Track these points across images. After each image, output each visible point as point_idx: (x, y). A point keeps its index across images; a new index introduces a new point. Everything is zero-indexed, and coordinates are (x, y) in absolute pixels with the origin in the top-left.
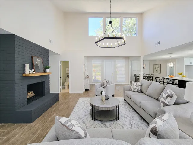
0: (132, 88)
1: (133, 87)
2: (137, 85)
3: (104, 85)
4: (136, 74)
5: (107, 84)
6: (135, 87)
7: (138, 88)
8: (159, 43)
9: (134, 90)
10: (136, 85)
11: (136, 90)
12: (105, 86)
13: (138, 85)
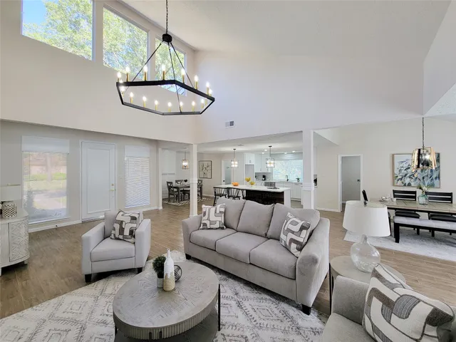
0: (208, 223)
1: (208, 219)
2: (218, 212)
3: (122, 230)
4: (171, 183)
5: (134, 225)
6: (213, 218)
7: (219, 219)
8: (232, 123)
9: (212, 226)
10: (216, 212)
11: (217, 225)
12: (127, 233)
13: (220, 212)
